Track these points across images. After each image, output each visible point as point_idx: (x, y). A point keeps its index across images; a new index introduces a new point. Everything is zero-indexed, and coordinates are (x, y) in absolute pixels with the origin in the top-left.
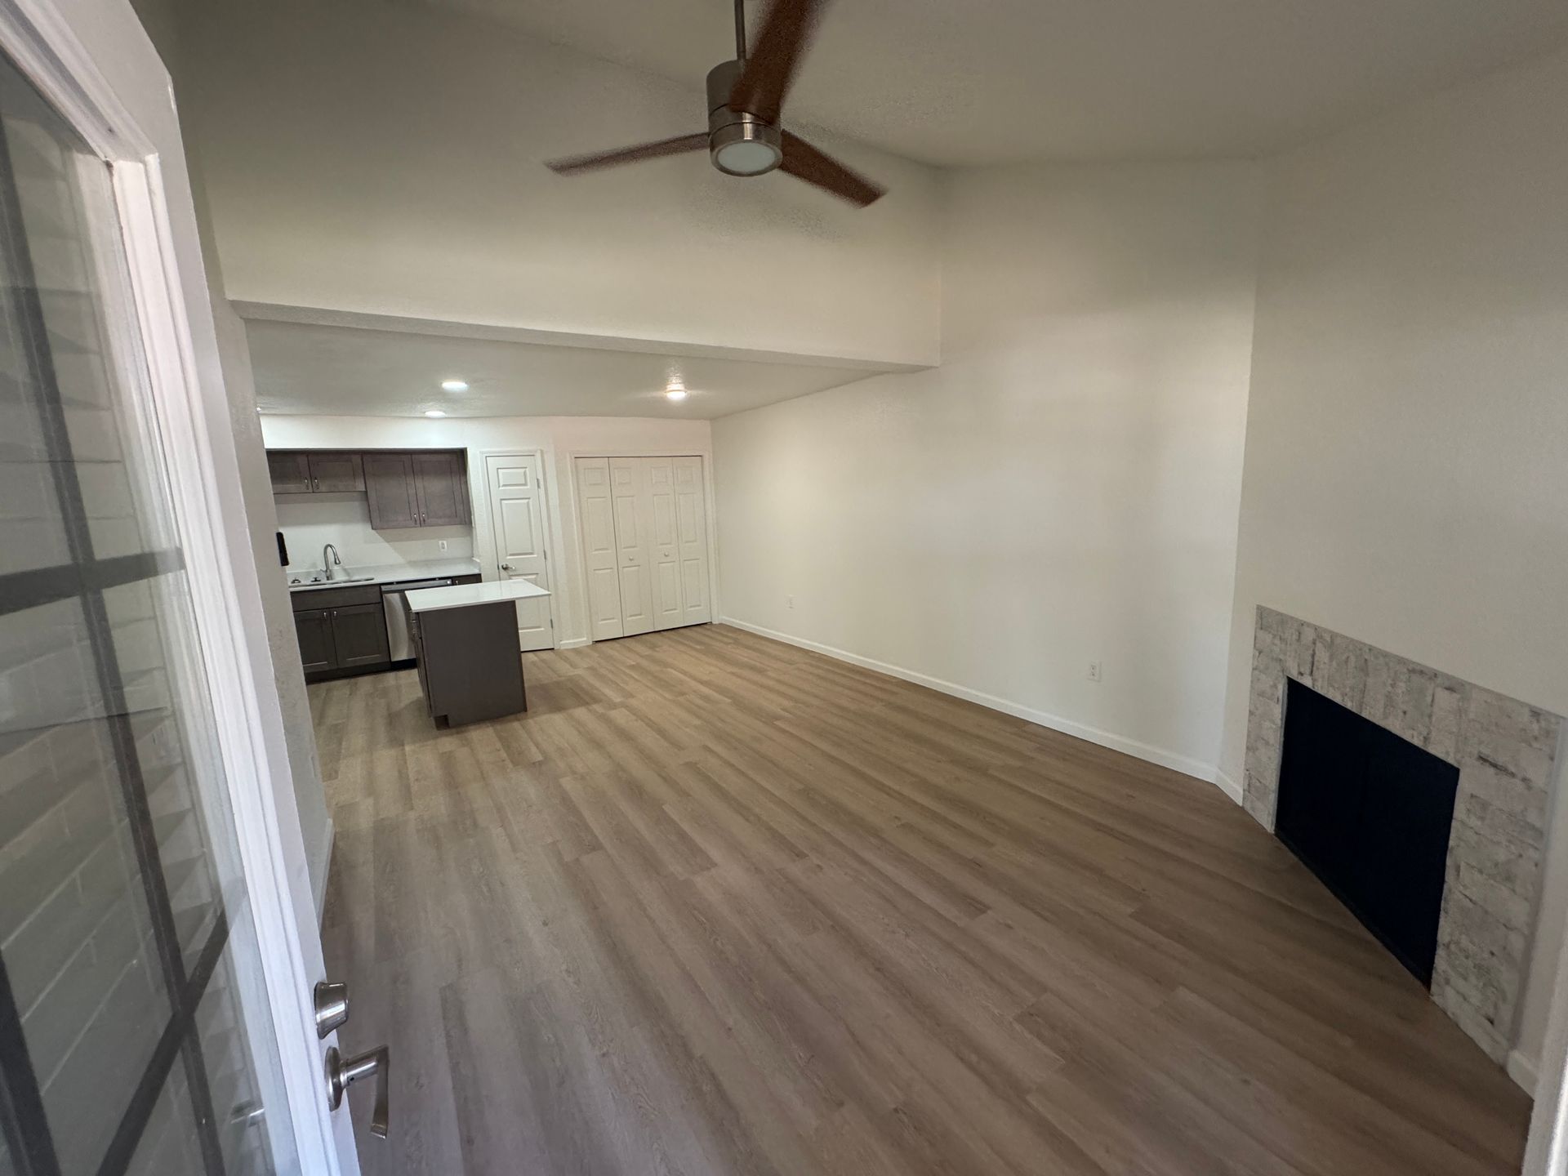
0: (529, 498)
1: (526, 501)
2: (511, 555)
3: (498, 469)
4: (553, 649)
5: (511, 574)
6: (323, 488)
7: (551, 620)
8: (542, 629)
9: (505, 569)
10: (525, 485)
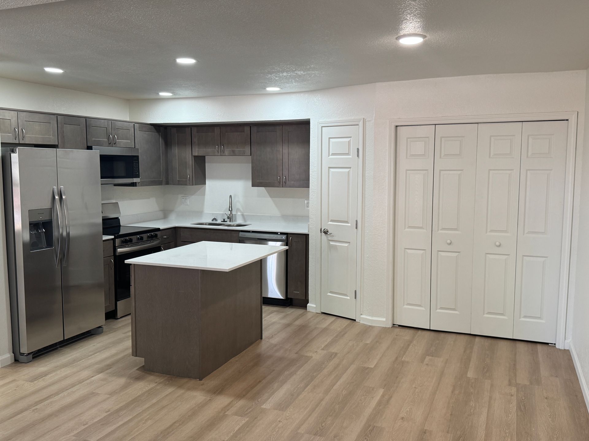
0: (350, 168)
1: (347, 170)
2: (332, 221)
3: (329, 138)
4: (355, 320)
5: (329, 239)
6: (226, 153)
7: (356, 291)
8: (349, 298)
9: (326, 232)
10: (348, 154)
